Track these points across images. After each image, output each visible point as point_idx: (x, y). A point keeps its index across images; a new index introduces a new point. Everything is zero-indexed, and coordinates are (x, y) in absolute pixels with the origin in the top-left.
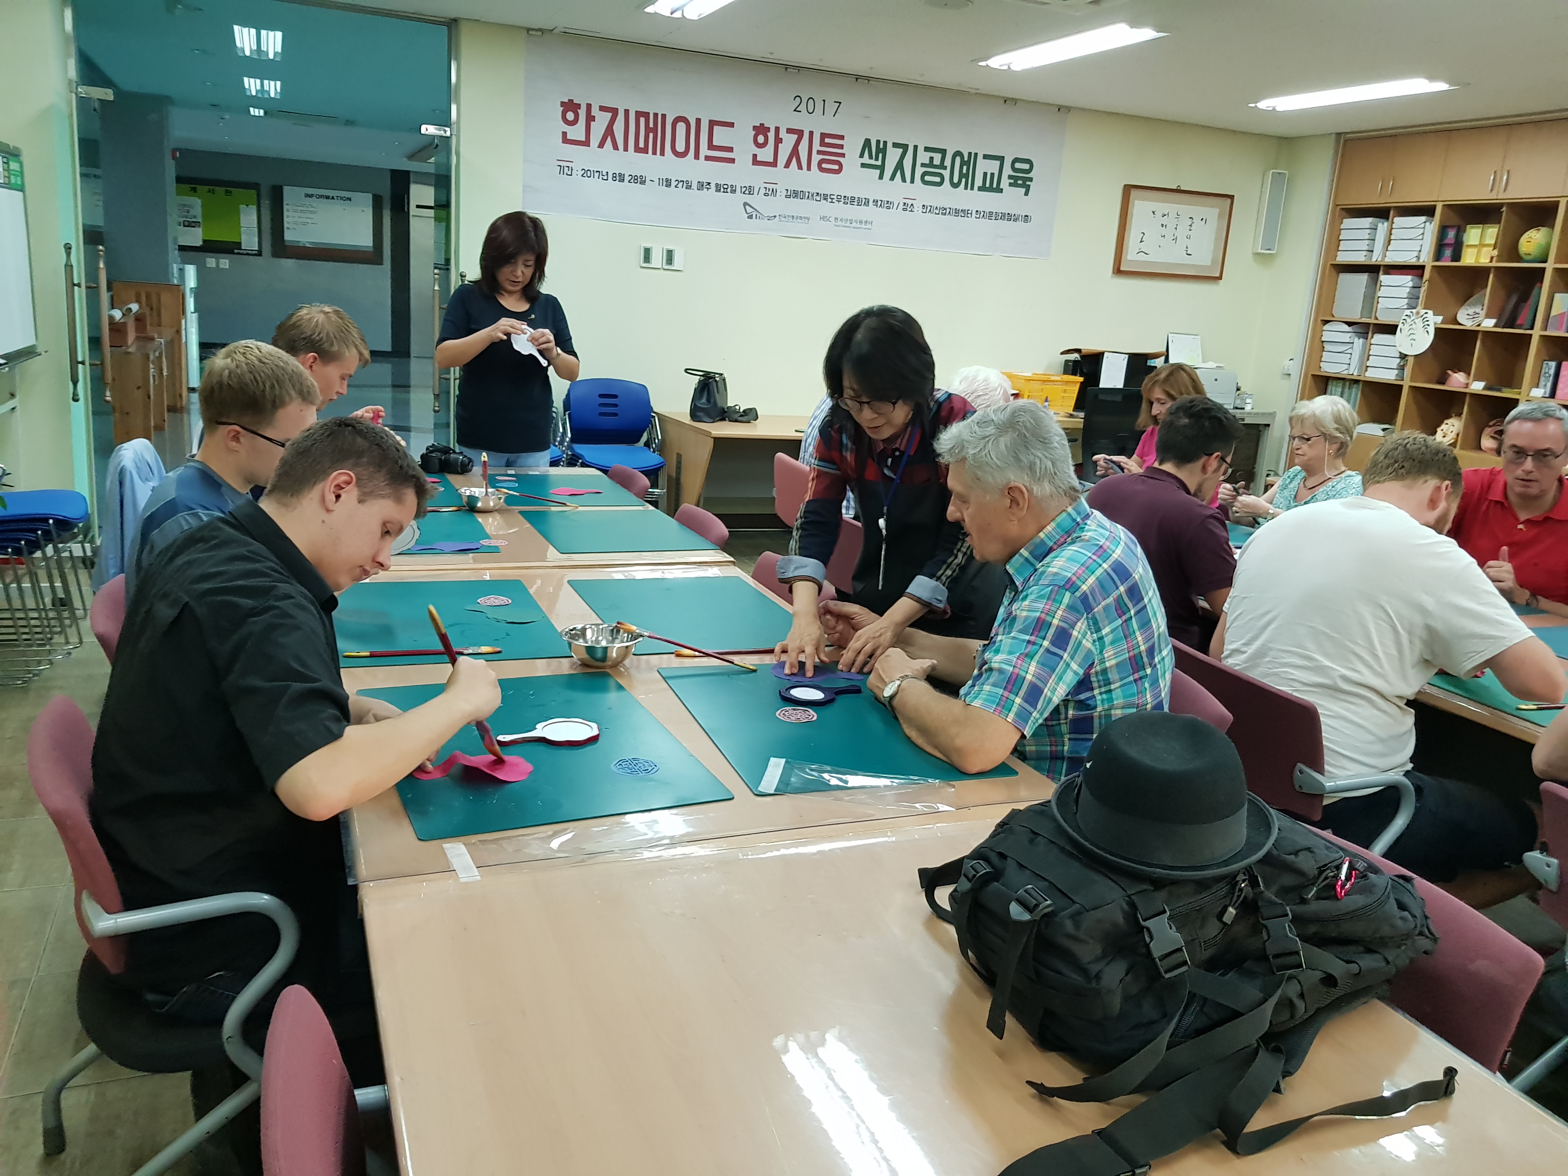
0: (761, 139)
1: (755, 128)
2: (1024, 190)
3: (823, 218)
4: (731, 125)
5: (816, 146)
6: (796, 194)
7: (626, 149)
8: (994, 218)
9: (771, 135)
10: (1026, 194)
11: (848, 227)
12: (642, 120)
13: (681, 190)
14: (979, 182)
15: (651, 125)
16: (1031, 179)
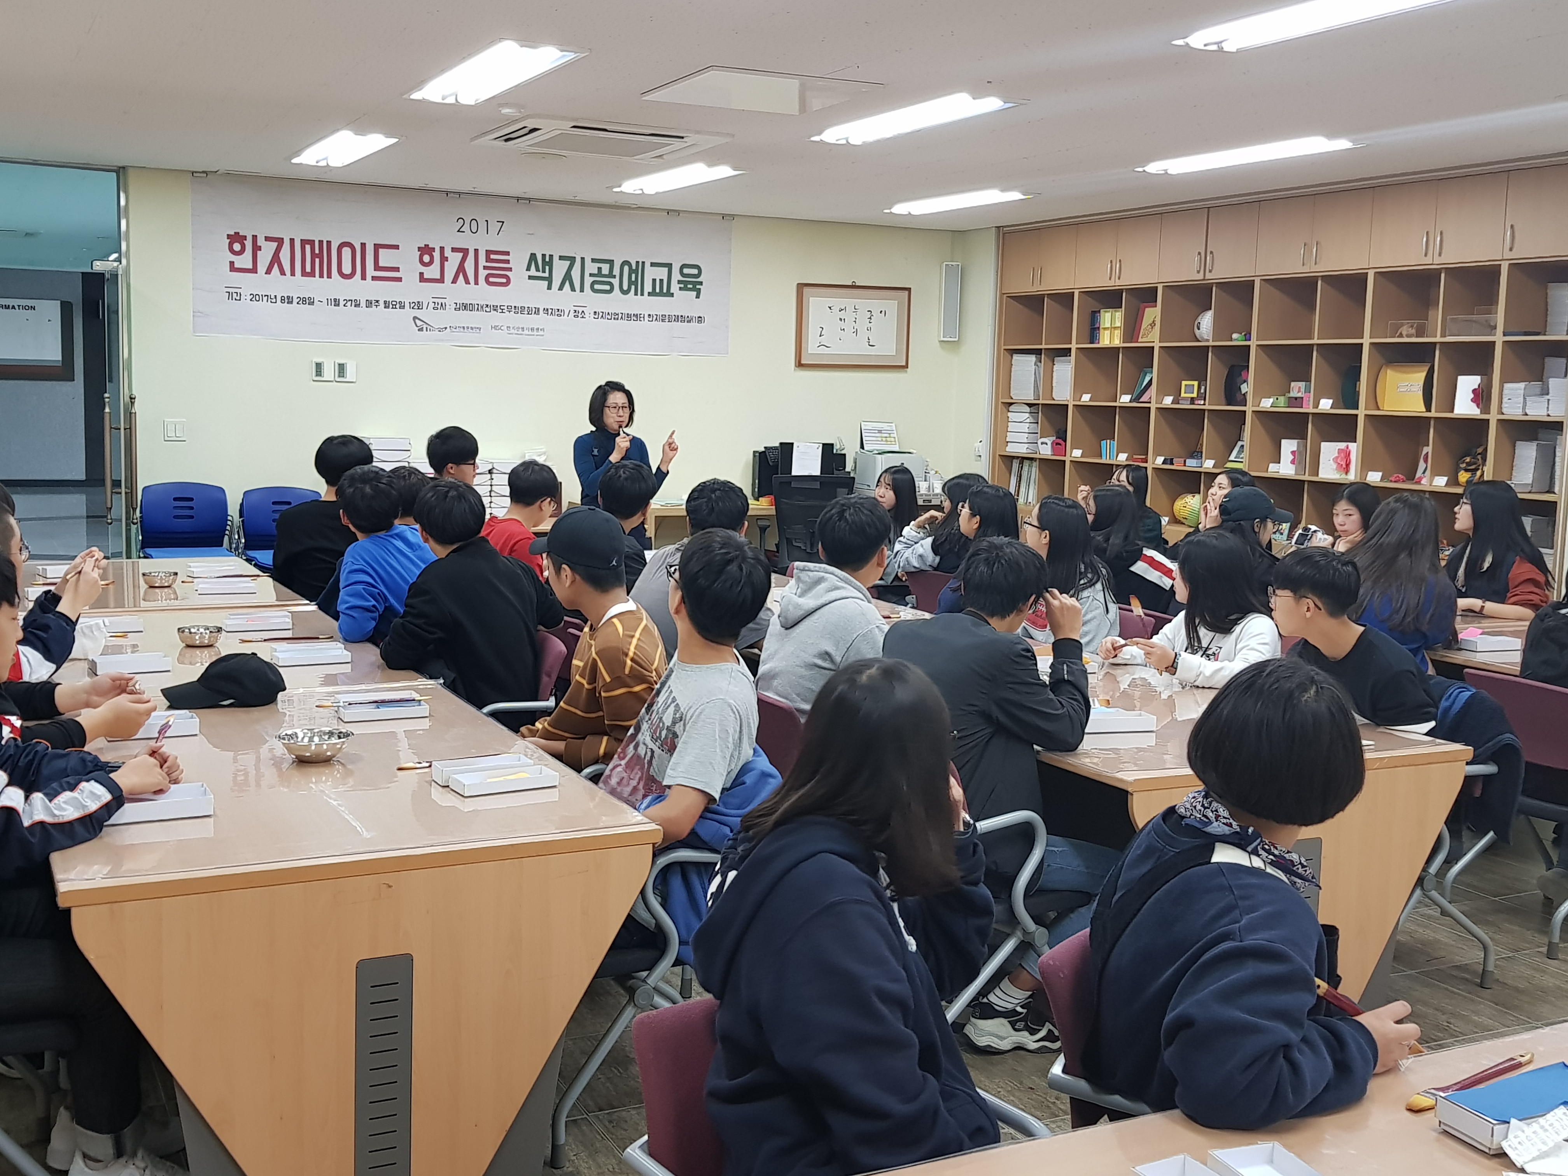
0: (426, 258)
1: (419, 249)
2: (695, 293)
3: (495, 327)
4: (396, 247)
5: (482, 262)
6: (465, 307)
7: (293, 274)
8: (667, 320)
9: (437, 255)
10: (698, 297)
12: (308, 247)
13: (350, 308)
14: (648, 288)
15: (317, 251)
16: (701, 283)
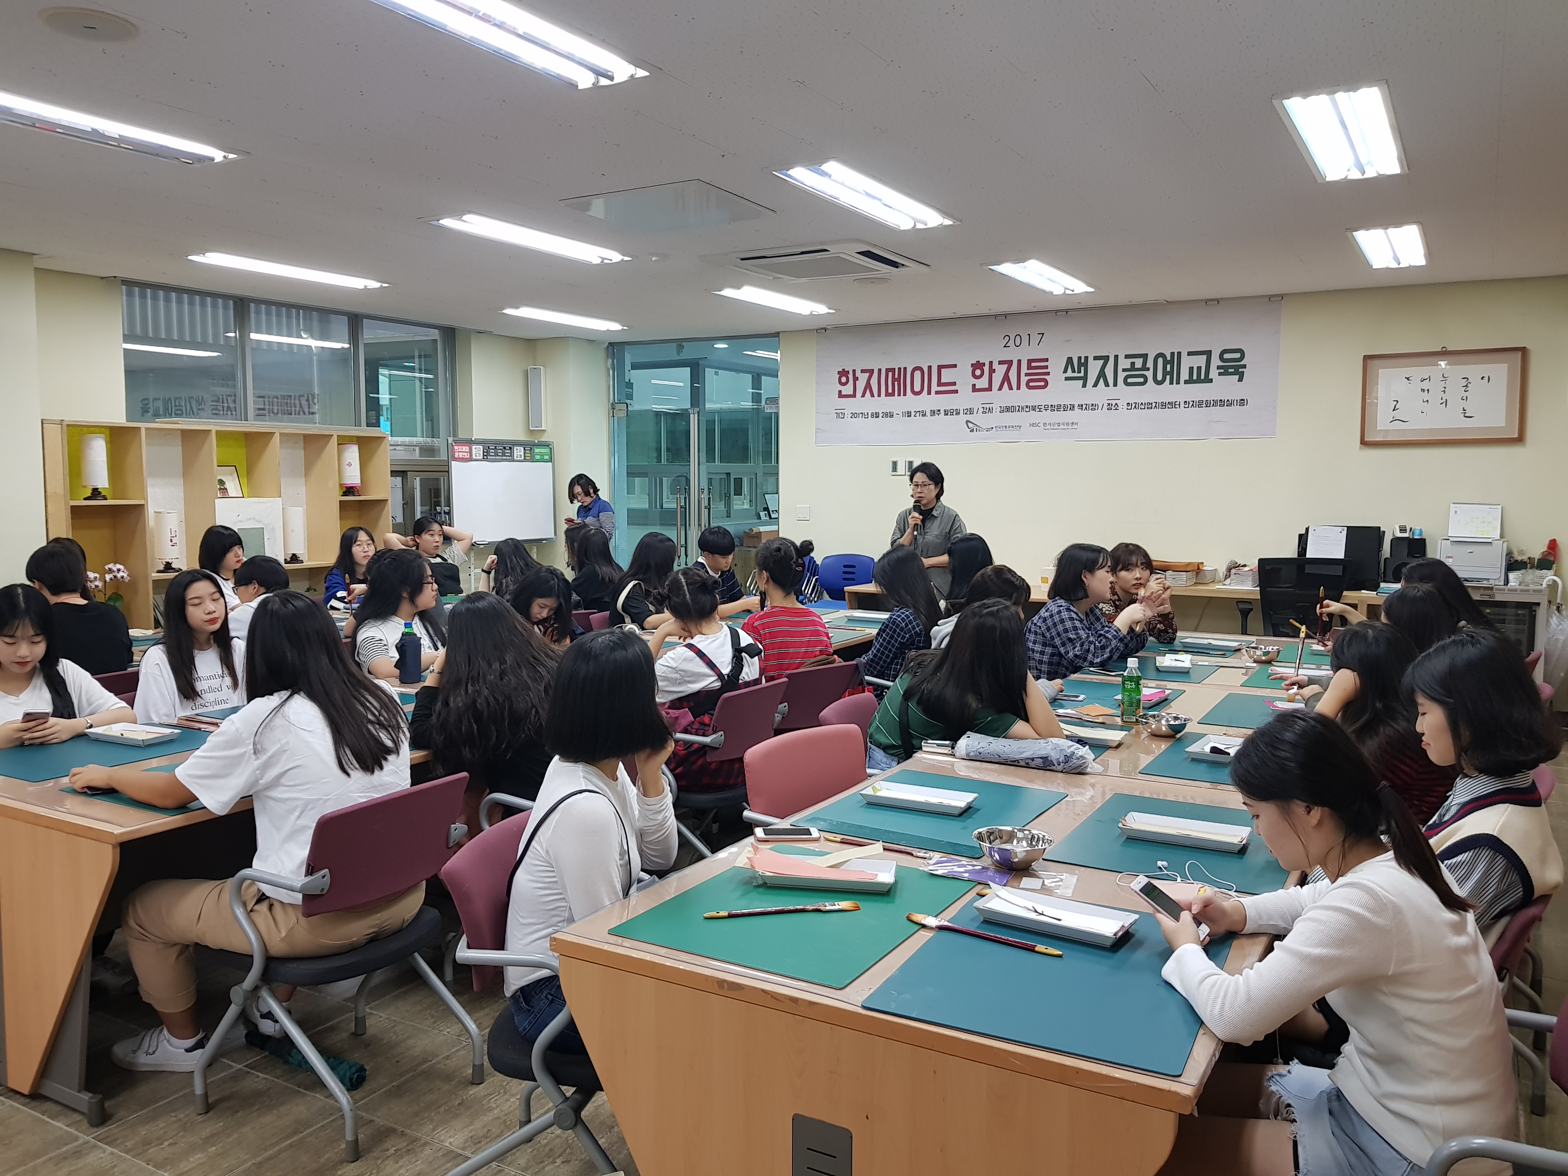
0: (978, 372)
1: (972, 365)
2: (1237, 377)
3: (1033, 425)
4: (955, 366)
5: (1024, 369)
6: (1008, 409)
7: (879, 395)
8: (1204, 405)
9: (986, 369)
10: (1240, 380)
11: (1057, 429)
12: (890, 374)
13: (919, 418)
14: (1185, 375)
15: (896, 376)
16: (1244, 366)
